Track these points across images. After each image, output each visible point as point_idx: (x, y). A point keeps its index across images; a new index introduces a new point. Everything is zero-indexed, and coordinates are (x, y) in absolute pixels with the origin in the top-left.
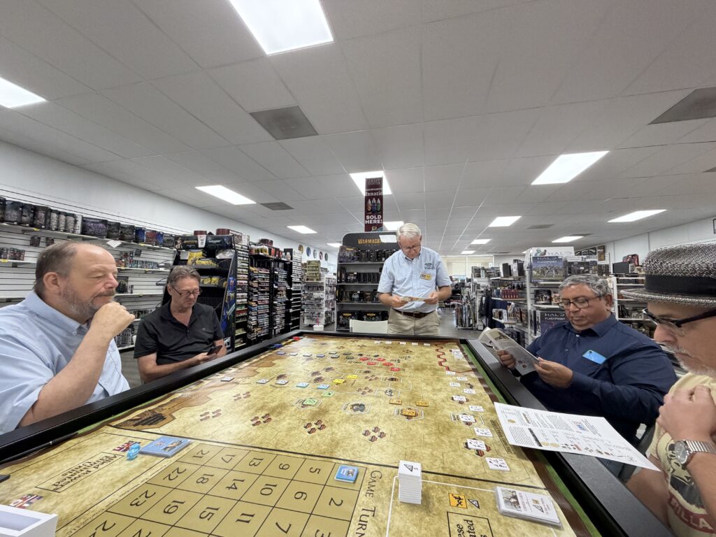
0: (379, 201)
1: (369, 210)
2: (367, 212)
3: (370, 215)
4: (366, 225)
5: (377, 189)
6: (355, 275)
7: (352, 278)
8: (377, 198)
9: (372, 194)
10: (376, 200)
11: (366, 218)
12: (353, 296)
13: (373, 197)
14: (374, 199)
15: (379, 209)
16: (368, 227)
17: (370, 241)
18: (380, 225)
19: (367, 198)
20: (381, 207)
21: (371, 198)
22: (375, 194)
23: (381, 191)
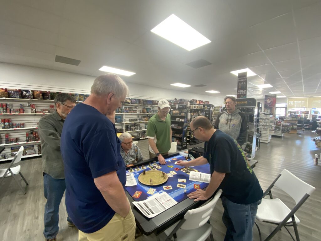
0: (245, 83)
1: (240, 87)
2: (238, 89)
5: (244, 78)
9: (241, 80)
15: (244, 87)
16: (239, 96)
17: (239, 103)
18: (245, 95)
19: (239, 83)
20: (246, 86)
21: (241, 82)
22: (243, 80)
23: (246, 78)
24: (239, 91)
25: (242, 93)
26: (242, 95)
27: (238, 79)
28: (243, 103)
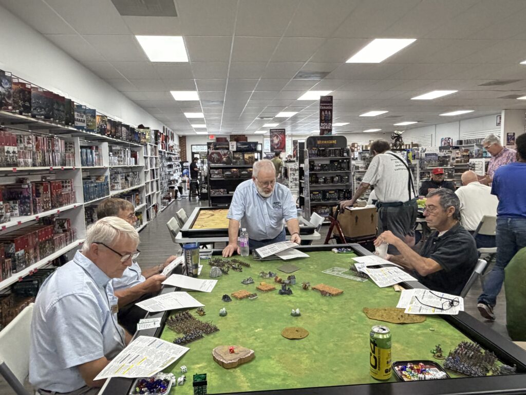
0: (330, 113)
1: (323, 119)
2: (321, 121)
3: (323, 123)
4: (321, 130)
5: (329, 104)
6: (319, 166)
7: (318, 168)
8: (328, 110)
9: (325, 108)
10: (328, 112)
11: (320, 125)
12: (320, 180)
13: (326, 110)
14: (326, 111)
15: (329, 119)
16: (322, 131)
17: (325, 142)
18: (330, 130)
19: (321, 110)
20: (332, 117)
21: (324, 110)
22: (327, 108)
23: (332, 106)
24: (322, 124)
25: (327, 128)
26: (326, 130)
27: (320, 105)
28: (331, 142)
